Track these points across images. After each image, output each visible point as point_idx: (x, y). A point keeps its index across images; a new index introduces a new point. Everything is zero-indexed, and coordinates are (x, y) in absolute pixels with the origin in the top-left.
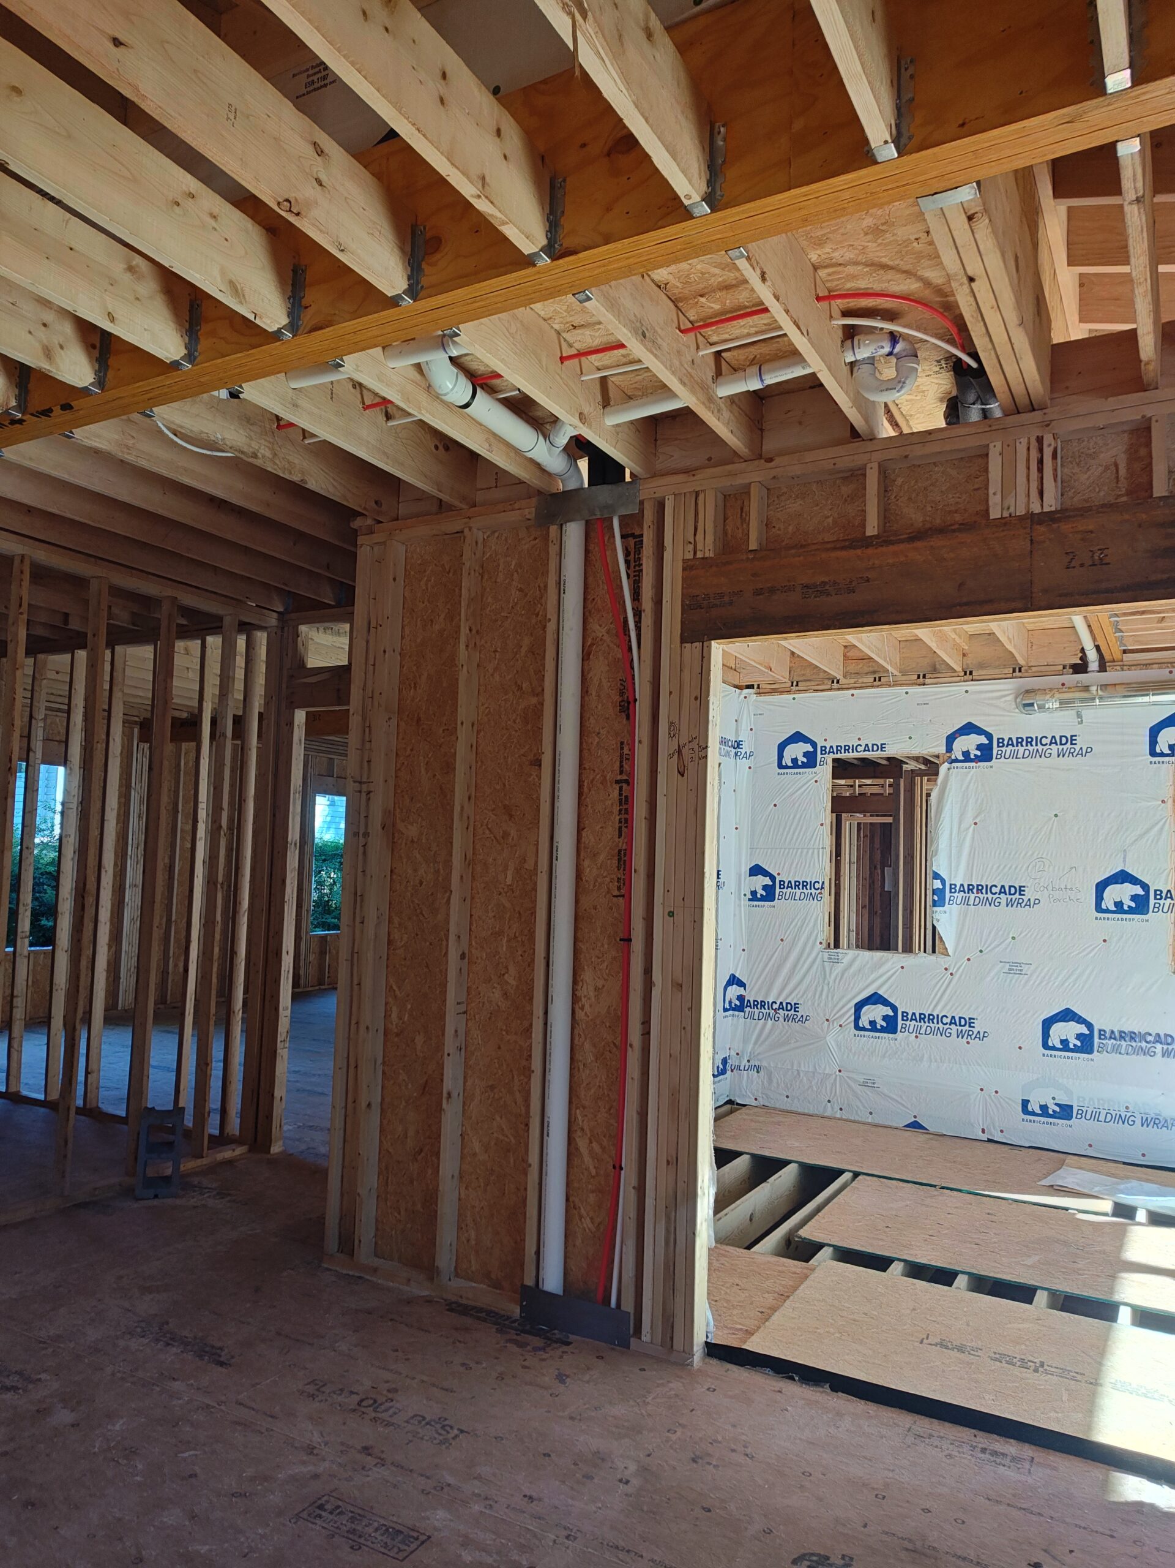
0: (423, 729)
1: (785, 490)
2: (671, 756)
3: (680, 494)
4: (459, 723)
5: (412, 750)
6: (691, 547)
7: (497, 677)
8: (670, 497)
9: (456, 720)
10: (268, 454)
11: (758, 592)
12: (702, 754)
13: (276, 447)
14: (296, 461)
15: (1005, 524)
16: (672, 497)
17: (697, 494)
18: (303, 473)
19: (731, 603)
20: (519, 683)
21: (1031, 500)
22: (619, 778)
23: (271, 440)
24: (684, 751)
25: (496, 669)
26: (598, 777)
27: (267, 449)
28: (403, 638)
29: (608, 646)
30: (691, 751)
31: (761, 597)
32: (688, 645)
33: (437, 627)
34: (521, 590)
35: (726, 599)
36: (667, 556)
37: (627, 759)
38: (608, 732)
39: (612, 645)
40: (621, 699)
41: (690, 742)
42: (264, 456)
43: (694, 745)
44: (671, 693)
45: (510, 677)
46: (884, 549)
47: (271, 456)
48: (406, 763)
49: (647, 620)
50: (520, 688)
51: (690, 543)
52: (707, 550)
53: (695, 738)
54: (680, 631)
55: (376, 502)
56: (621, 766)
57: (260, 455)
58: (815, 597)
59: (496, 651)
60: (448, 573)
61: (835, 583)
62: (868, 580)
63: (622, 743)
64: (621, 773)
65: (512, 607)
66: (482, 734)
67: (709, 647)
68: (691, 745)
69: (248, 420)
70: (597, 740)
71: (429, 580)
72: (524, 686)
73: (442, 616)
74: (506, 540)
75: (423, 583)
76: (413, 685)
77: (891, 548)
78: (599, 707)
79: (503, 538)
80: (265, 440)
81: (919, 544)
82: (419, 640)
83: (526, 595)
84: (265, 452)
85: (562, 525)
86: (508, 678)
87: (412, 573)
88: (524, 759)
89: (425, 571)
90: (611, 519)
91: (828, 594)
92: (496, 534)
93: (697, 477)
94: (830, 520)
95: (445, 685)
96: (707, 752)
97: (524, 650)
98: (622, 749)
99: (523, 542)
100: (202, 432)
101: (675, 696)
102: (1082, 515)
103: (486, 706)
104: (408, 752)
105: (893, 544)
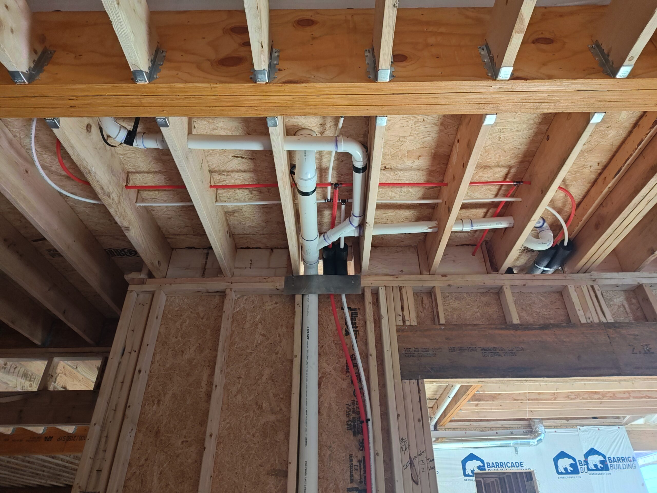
0: (161, 440)
1: (447, 294)
2: (405, 467)
3: (389, 287)
4: (208, 434)
5: (146, 460)
6: (401, 318)
7: (239, 397)
8: (382, 287)
9: (205, 433)
10: (116, 199)
11: (452, 350)
12: (430, 465)
13: (121, 197)
14: (129, 213)
15: (591, 326)
16: (384, 288)
17: (401, 288)
18: (130, 223)
19: (435, 355)
20: (260, 403)
21: (600, 316)
22: (350, 486)
23: (120, 192)
24: (416, 462)
25: (239, 391)
26: (331, 485)
27: (116, 196)
28: (152, 363)
29: (335, 379)
30: (421, 463)
31: (455, 353)
32: (407, 381)
33: (187, 357)
34: (264, 335)
35: (431, 352)
36: (384, 322)
37: (356, 470)
38: (339, 446)
39: (338, 379)
40: (348, 419)
41: (419, 455)
42: (113, 199)
43: (423, 457)
44: (398, 415)
45: (252, 397)
46: (527, 332)
47: (117, 202)
48: (138, 472)
49: (373, 362)
50: (260, 407)
51: (400, 315)
52: (412, 321)
53: (423, 452)
54: (400, 371)
55: (159, 262)
56: (352, 476)
57: (111, 197)
58: (491, 356)
59: (239, 378)
60: (202, 318)
61: (502, 349)
62: (522, 349)
63: (351, 456)
64: (352, 481)
65: (256, 347)
66: (221, 445)
67: (423, 383)
68: (421, 458)
69: (112, 171)
70: (329, 452)
71: (184, 322)
72: (264, 405)
73: (193, 349)
74: (253, 301)
75: (178, 324)
76: (156, 402)
77: (531, 332)
78: (330, 425)
79: (251, 300)
80: (117, 190)
81: (547, 332)
82: (168, 366)
83: (268, 339)
84: (114, 196)
85: (303, 295)
86: (249, 399)
87: (169, 316)
88: (261, 469)
89: (181, 316)
90: (340, 295)
91: (499, 355)
92: (245, 297)
93: (399, 279)
94: (478, 314)
95: (188, 402)
96: (434, 464)
97: (264, 378)
98: (351, 460)
99: (267, 304)
100: (84, 159)
101: (402, 418)
102: (629, 326)
103: (228, 421)
104: (142, 461)
105: (532, 330)
